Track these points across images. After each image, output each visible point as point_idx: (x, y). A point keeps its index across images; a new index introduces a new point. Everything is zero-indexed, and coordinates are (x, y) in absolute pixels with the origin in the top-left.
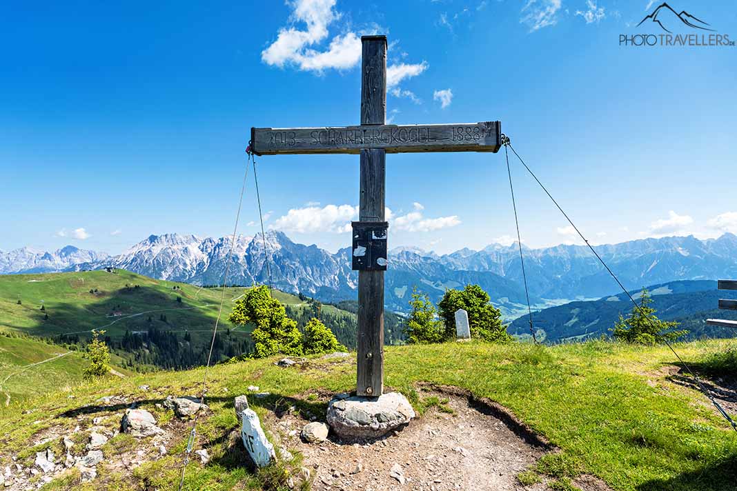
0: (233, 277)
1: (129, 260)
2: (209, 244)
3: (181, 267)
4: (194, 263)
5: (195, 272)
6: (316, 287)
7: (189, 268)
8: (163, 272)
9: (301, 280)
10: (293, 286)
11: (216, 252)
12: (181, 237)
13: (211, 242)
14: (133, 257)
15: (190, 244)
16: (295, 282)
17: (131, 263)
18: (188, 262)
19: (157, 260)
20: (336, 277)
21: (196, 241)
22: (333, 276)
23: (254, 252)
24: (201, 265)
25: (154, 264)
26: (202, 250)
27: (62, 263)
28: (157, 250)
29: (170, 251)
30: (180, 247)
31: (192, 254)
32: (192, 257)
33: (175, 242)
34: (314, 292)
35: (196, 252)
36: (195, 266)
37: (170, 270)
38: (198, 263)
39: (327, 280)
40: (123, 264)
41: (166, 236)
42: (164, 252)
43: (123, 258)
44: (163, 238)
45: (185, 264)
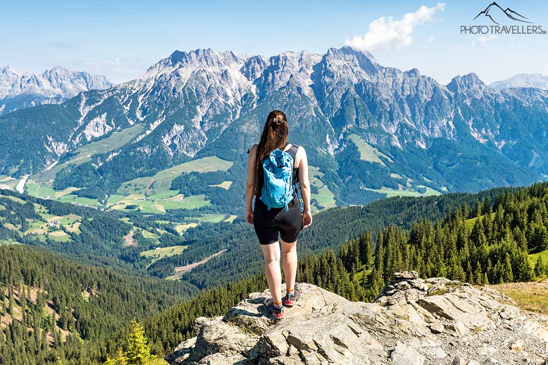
0: (301, 118)
1: (149, 88)
2: (257, 66)
3: (221, 100)
4: (238, 94)
5: (240, 107)
6: (426, 138)
7: (231, 102)
8: (198, 108)
9: (403, 126)
10: (390, 136)
11: (270, 78)
12: (216, 53)
13: (259, 63)
14: (153, 82)
15: (229, 65)
16: (393, 130)
17: (153, 93)
18: (229, 93)
19: (188, 89)
20: (450, 123)
21: (236, 60)
22: (444, 122)
23: (327, 80)
24: (247, 97)
25: (185, 95)
26: (247, 76)
27: (51, 88)
28: (186, 73)
29: (204, 75)
30: (217, 69)
31: (234, 81)
32: (234, 85)
33: (210, 62)
34: (423, 147)
35: (238, 78)
36: (239, 99)
37: (206, 104)
38: (243, 94)
39: (437, 128)
40: (141, 94)
41: (197, 52)
42: (196, 76)
43: (140, 85)
44: (194, 55)
45: (226, 96)
